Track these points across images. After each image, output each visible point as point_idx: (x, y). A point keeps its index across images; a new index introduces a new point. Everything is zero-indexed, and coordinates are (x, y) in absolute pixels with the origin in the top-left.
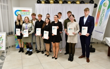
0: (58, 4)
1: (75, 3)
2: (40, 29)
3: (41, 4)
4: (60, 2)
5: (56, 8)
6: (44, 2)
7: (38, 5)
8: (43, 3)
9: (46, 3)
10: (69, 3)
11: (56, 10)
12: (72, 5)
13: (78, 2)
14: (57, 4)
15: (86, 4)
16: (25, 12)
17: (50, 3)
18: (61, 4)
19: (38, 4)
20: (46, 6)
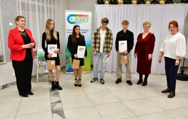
0: (131, 5)
1: (156, 3)
2: (126, 42)
3: (105, 5)
4: (133, 2)
5: (127, 11)
6: (108, 2)
7: (99, 7)
8: (107, 4)
9: (111, 3)
10: (148, 2)
11: (127, 14)
12: (153, 5)
13: (162, 2)
14: (128, 5)
15: (176, 4)
16: (82, 17)
17: (117, 4)
18: (134, 5)
19: (99, 5)
20: (112, 7)
